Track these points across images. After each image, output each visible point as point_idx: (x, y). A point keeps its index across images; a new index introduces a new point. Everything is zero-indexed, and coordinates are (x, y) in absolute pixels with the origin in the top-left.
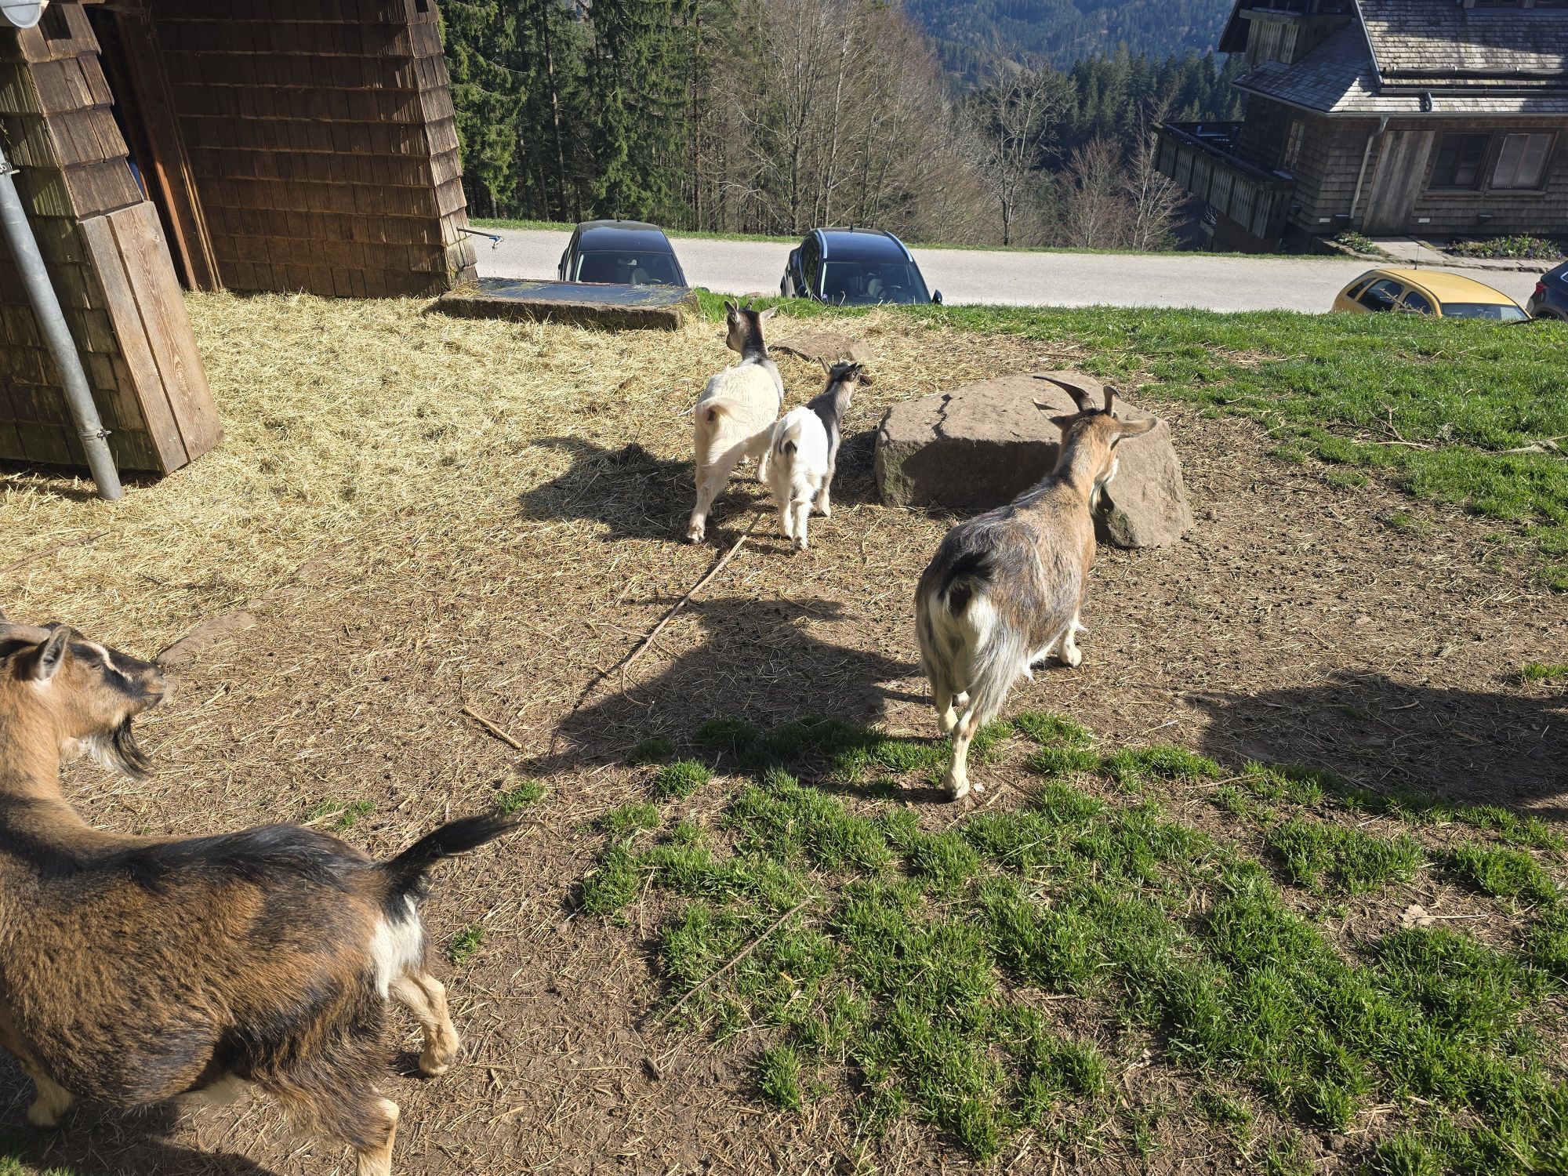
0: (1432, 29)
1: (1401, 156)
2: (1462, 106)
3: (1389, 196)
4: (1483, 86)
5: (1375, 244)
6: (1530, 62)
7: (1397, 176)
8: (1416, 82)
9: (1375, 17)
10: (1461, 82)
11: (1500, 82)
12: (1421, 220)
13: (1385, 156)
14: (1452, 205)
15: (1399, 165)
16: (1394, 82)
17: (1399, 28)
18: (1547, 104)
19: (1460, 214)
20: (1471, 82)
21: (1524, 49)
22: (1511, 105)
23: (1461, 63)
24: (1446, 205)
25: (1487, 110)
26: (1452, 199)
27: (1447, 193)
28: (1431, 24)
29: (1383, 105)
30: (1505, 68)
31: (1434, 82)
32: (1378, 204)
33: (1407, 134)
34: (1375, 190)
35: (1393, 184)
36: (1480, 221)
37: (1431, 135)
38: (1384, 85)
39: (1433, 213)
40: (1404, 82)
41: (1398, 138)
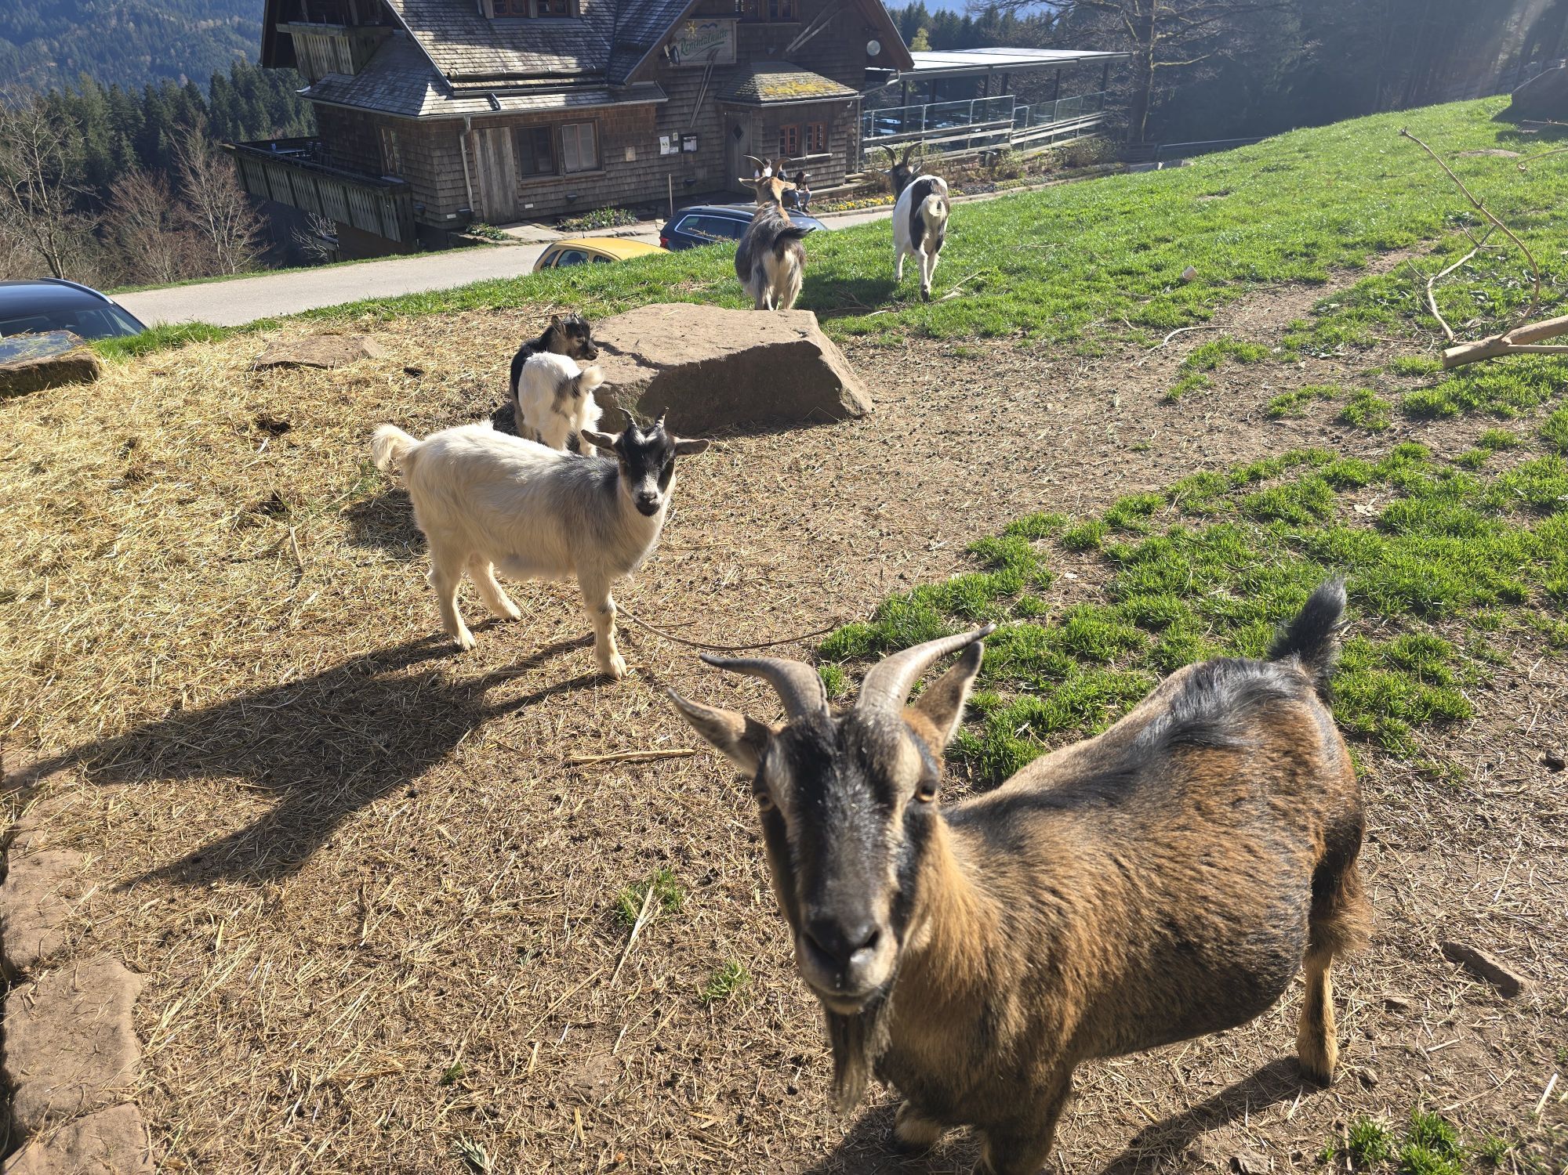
0: (471, 37)
1: (491, 152)
2: (522, 103)
3: (495, 188)
4: (530, 86)
5: (505, 231)
6: (554, 63)
7: (494, 169)
8: (479, 84)
9: (419, 28)
10: (512, 83)
11: (542, 82)
12: (527, 206)
13: (478, 153)
14: (545, 190)
15: (492, 160)
16: (461, 85)
17: (442, 37)
18: (581, 97)
19: (553, 197)
20: (520, 83)
21: (547, 53)
22: (557, 101)
23: (506, 66)
24: (540, 191)
25: (542, 105)
26: (543, 185)
27: (538, 180)
28: (468, 33)
29: (460, 107)
30: (541, 70)
31: (491, 84)
32: (489, 195)
33: (488, 131)
34: (482, 184)
35: (494, 176)
36: (570, 201)
37: (507, 130)
38: (454, 89)
39: (533, 199)
40: (469, 85)
41: (483, 136)
